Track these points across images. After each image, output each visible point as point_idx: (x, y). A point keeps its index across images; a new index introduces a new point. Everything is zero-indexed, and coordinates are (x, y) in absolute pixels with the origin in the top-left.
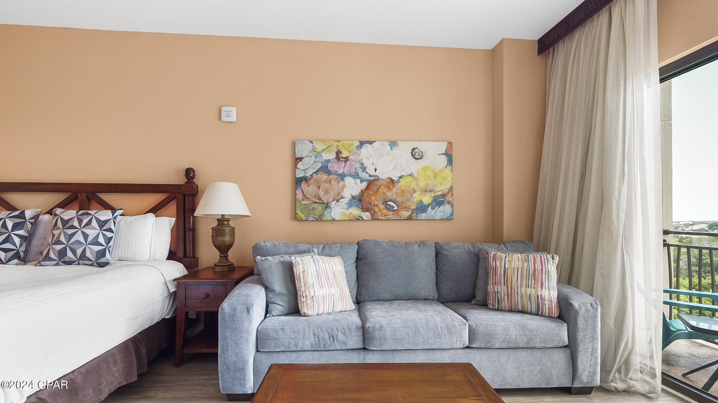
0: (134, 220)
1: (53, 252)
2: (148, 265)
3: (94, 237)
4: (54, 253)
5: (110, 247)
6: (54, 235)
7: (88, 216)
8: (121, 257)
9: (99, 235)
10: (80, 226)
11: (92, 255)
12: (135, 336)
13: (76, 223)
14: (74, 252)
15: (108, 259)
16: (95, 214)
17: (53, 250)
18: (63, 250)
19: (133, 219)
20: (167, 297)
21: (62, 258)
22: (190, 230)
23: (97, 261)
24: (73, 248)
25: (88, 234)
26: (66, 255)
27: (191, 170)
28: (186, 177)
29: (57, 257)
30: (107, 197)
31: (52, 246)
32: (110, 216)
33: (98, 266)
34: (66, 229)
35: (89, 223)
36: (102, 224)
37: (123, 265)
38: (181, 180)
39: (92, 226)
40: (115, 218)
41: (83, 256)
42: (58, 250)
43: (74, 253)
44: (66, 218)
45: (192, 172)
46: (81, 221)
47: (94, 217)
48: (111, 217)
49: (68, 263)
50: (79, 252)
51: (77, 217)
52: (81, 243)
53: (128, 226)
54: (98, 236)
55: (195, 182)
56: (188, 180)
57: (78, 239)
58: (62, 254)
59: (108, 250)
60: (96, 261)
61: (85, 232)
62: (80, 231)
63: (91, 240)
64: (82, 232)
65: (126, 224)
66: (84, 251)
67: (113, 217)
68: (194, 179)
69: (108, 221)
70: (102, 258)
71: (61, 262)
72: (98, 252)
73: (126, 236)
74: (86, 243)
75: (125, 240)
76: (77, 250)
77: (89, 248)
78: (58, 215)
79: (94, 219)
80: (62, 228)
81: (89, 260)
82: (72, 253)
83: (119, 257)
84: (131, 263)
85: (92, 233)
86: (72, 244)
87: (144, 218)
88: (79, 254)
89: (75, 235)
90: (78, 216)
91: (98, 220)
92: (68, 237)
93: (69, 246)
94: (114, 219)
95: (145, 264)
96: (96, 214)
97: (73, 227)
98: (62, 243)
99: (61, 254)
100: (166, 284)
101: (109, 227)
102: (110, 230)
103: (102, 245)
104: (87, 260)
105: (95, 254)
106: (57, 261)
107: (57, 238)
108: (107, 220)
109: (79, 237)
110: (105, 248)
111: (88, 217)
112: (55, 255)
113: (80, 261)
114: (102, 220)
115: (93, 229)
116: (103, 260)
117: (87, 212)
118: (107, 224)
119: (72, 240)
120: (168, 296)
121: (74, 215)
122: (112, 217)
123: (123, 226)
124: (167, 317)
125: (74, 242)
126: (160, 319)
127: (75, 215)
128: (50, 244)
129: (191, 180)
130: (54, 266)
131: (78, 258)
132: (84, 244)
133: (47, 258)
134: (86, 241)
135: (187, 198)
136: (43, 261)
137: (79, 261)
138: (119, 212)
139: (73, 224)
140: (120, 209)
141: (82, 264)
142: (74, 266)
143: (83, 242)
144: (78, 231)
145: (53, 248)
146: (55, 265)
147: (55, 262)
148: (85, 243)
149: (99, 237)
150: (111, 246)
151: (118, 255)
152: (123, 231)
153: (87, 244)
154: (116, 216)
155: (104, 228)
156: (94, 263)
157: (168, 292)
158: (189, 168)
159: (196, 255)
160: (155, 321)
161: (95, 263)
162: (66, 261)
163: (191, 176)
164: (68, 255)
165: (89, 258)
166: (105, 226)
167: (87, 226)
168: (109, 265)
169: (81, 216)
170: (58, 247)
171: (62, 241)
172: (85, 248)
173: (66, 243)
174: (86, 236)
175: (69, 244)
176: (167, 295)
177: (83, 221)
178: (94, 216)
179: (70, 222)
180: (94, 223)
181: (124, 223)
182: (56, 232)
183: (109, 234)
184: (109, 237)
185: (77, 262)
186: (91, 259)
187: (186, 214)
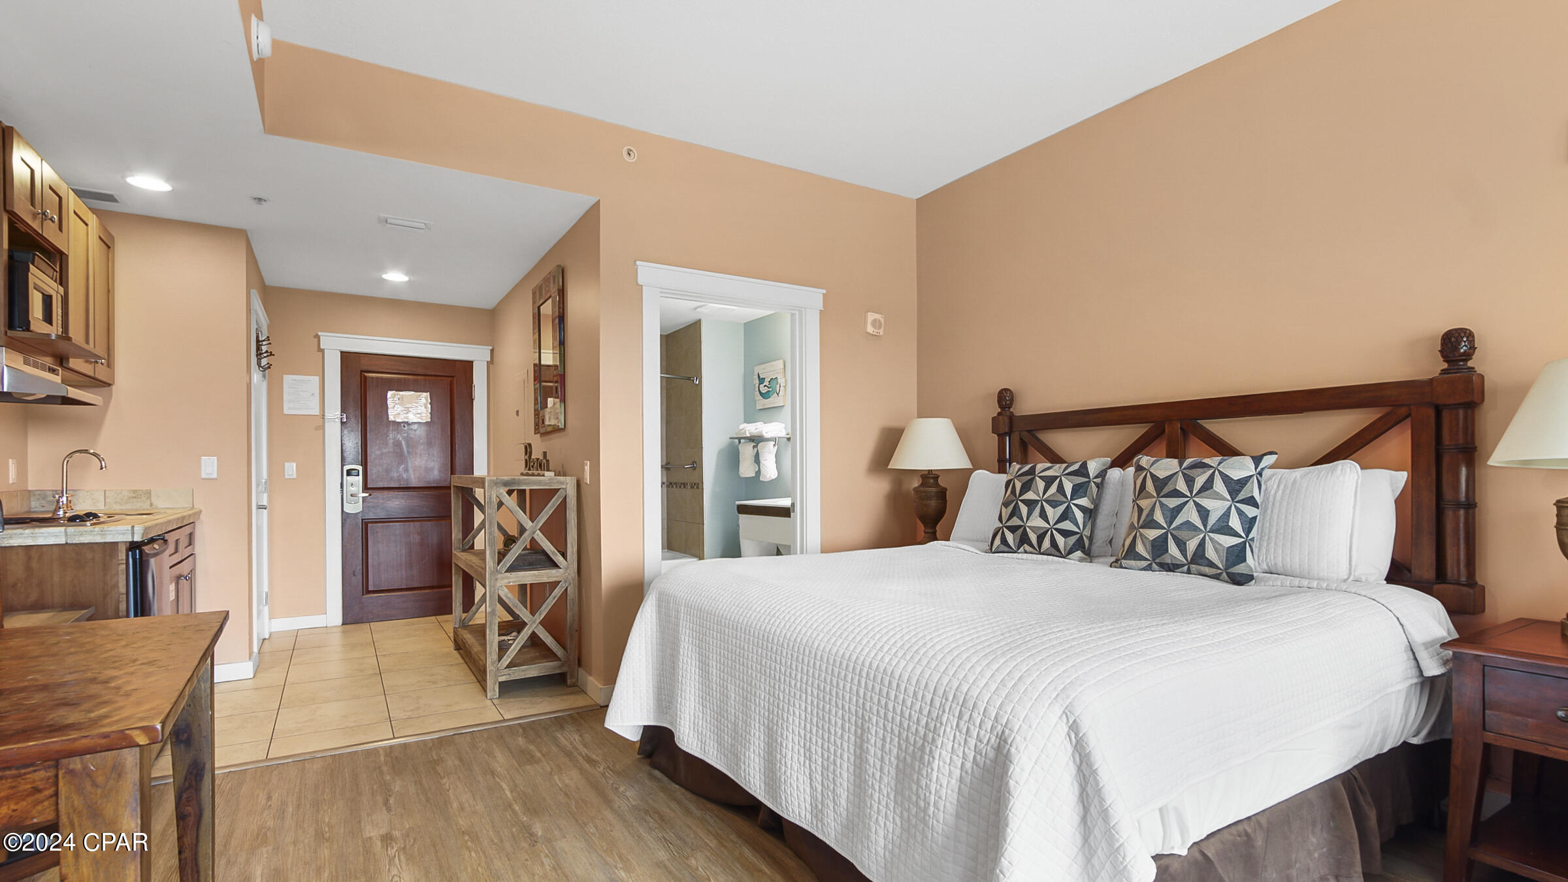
0: (1302, 477)
1: (1143, 542)
2: (1358, 592)
3: (1221, 516)
4: (1145, 545)
5: (1252, 539)
6: (1140, 510)
7: (1205, 469)
8: (1275, 564)
9: (1230, 513)
10: (1191, 492)
11: (1219, 557)
12: (1349, 771)
13: (1181, 486)
14: (1181, 545)
15: (1250, 566)
16: (1219, 465)
17: (1142, 539)
18: (1161, 540)
19: (1298, 477)
20: (1413, 687)
21: (1159, 557)
22: (1458, 505)
23: (1230, 570)
24: (1180, 538)
25: (1209, 509)
26: (1167, 551)
27: (1463, 335)
28: (1443, 356)
29: (1149, 554)
30: (1220, 428)
31: (1141, 530)
32: (1249, 469)
33: (1229, 580)
34: (1164, 496)
35: (1208, 485)
36: (1235, 487)
37: (1288, 584)
38: (1429, 366)
39: (1216, 491)
40: (1260, 474)
41: (1199, 556)
42: (1151, 539)
43: (1183, 548)
44: (1161, 474)
45: (1465, 339)
46: (1191, 481)
47: (1217, 472)
48: (1252, 471)
49: (1169, 567)
50: (1192, 545)
51: (1182, 472)
52: (1196, 528)
53: (1288, 491)
54: (1227, 514)
55: (1474, 368)
56: (1449, 366)
57: (1190, 520)
58: (1159, 547)
59: (1250, 546)
60: (1226, 569)
61: (1203, 505)
62: (1191, 502)
63: (1214, 522)
64: (1197, 505)
65: (1282, 487)
66: (1202, 544)
67: (1256, 471)
68: (1471, 359)
69: (1247, 481)
70: (1239, 564)
71: (1156, 563)
72: (1231, 549)
73: (1286, 516)
74: (1205, 528)
75: (1282, 524)
76: (1187, 543)
77: (1211, 539)
78: (1145, 469)
79: (1217, 477)
80: (1155, 495)
81: (1211, 564)
82: (1178, 547)
83: (1270, 565)
84: (1309, 583)
85: (1216, 507)
86: (1178, 528)
87: (1330, 473)
88: (1191, 551)
89: (1182, 510)
90: (1184, 471)
91: (1226, 479)
92: (1169, 514)
93: (1171, 533)
94: (1258, 476)
95: (1348, 590)
96: (1221, 465)
97: (1176, 494)
98: (1159, 526)
99: (1157, 548)
100: (1412, 650)
101: (1250, 495)
102: (1251, 501)
103: (1237, 535)
104: (1208, 566)
105: (1225, 555)
106: (1149, 562)
107: (1147, 516)
108: (1246, 477)
109: (1190, 514)
110: (1243, 542)
111: (1205, 472)
112: (1146, 548)
113: (1193, 566)
114: (1235, 479)
115: (1216, 499)
116: (1240, 569)
117: (1201, 462)
118: (1245, 488)
119: (1176, 520)
120: (1416, 684)
121: (1176, 468)
122: (1254, 470)
123: (1276, 493)
124: (1415, 741)
125: (1181, 524)
126: (1399, 741)
127: (1178, 469)
128: (1136, 525)
129: (1461, 363)
130: (1141, 570)
131: (1189, 559)
132: (1201, 530)
133: (1131, 553)
134: (1205, 523)
135: (1446, 415)
136: (1124, 558)
137: (1191, 565)
138: (1268, 460)
139: (1177, 488)
140: (1271, 453)
141: (1195, 572)
142: (1179, 574)
143: (1199, 527)
144: (1188, 501)
145: (1141, 535)
146: (1144, 569)
147: (1144, 564)
148: (1203, 529)
149: (1231, 516)
150: (1254, 538)
151: (1268, 560)
152: (1277, 505)
153: (1208, 530)
154: (1262, 469)
155: (1241, 497)
156: (1222, 573)
157: (1418, 674)
158: (1456, 330)
159: (1478, 579)
160: (1390, 744)
161: (1224, 573)
162: (1165, 564)
163: (1462, 351)
164: (1169, 552)
165: (1211, 561)
166: (1242, 492)
167: (1205, 491)
168: (1254, 581)
169: (1191, 471)
170: (1152, 534)
171: (1158, 521)
172: (1204, 539)
173: (1166, 527)
174: (1204, 513)
175: (1171, 528)
176: (1415, 681)
177: (1196, 481)
178: (1218, 470)
179: (1170, 483)
180: (1219, 486)
181: (1278, 486)
182: (1145, 503)
183: (1250, 511)
184: (1250, 516)
185: (1185, 568)
186: (1216, 563)
187: (1446, 460)
